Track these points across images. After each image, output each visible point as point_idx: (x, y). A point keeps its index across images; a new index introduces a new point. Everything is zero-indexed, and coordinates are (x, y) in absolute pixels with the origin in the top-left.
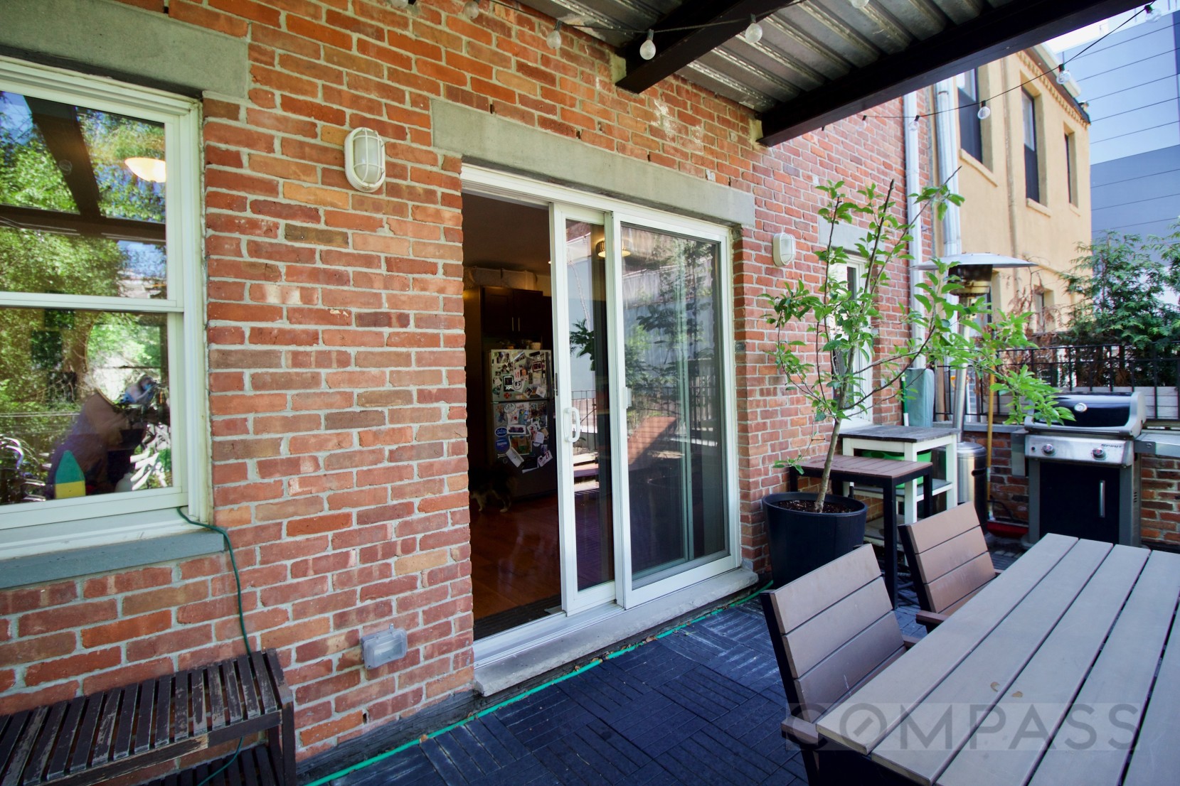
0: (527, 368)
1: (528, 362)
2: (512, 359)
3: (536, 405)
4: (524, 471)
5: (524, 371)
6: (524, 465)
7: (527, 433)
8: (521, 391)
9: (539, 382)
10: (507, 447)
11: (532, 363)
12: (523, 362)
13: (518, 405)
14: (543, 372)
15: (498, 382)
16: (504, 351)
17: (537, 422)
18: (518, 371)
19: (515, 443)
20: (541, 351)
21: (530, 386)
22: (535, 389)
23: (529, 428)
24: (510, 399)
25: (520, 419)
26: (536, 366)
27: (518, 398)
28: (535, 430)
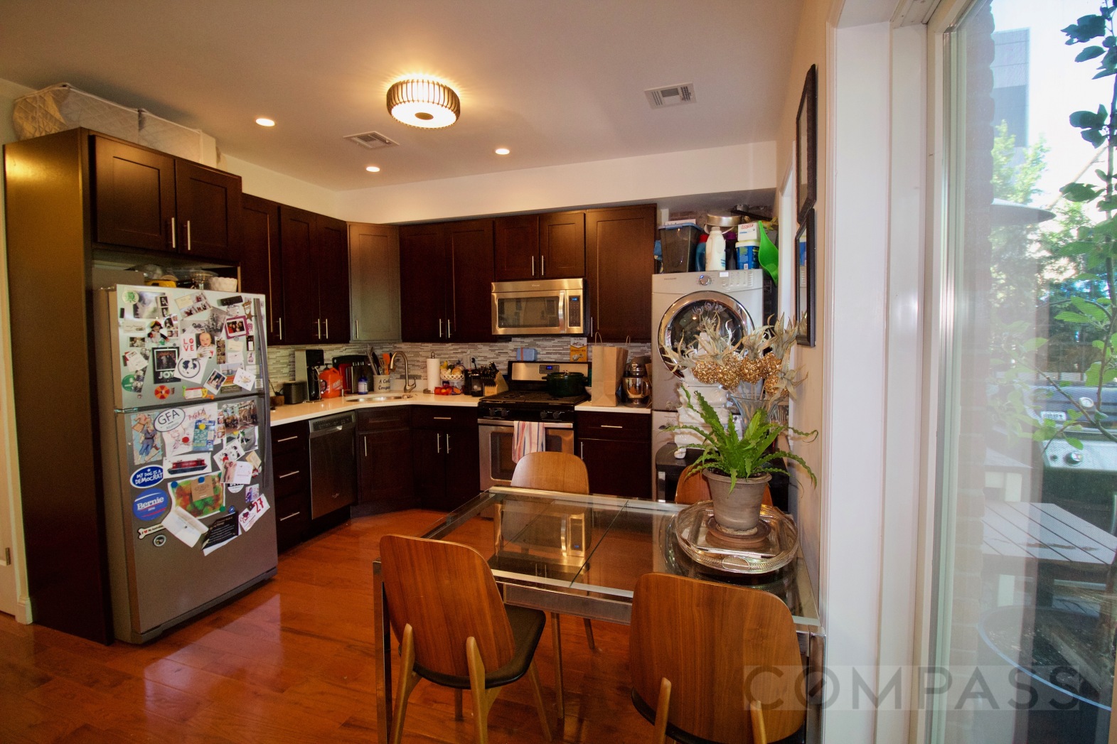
0: (214, 331)
1: (215, 320)
2: (174, 310)
3: (236, 409)
4: (207, 551)
5: (206, 337)
6: (209, 538)
7: (215, 468)
8: (198, 380)
9: (241, 359)
10: (165, 508)
11: (224, 320)
12: (203, 317)
13: (191, 410)
14: (250, 338)
15: (137, 363)
16: (151, 292)
17: (237, 443)
18: (191, 334)
19: (186, 498)
20: (245, 296)
21: (221, 369)
22: (231, 374)
23: (218, 457)
24: (170, 399)
25: (195, 440)
26: (233, 327)
27: (191, 395)
28: (232, 458)
